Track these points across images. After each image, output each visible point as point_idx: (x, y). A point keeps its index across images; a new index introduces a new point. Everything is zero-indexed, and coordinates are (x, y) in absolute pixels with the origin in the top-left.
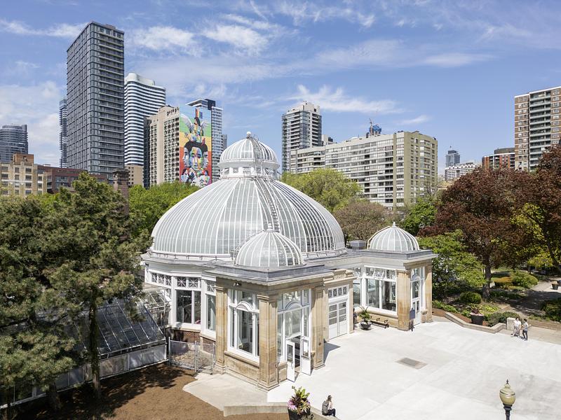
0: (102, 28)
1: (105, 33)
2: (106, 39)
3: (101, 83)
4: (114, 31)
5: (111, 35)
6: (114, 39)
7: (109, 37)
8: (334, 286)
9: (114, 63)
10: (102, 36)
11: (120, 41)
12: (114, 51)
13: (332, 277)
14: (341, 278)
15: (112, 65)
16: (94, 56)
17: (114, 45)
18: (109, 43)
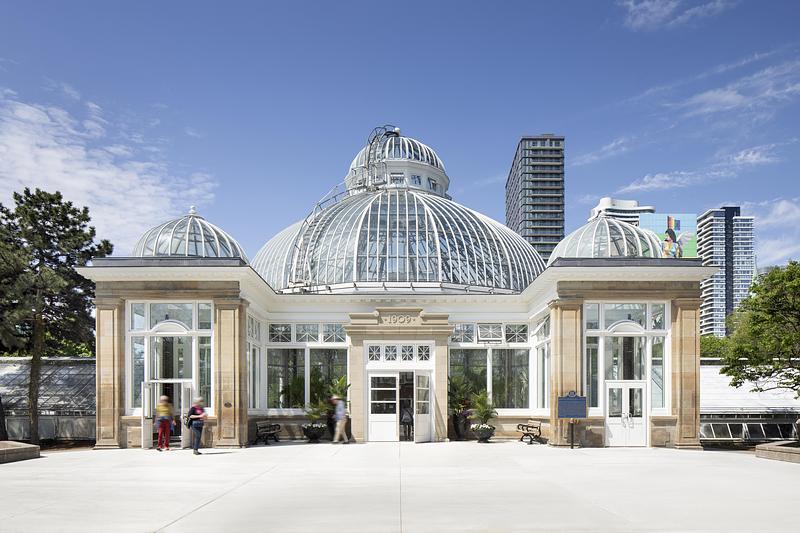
0: (535, 140)
1: (539, 146)
2: (541, 154)
3: (534, 213)
4: (551, 140)
5: (547, 147)
6: (551, 150)
7: (544, 150)
8: (383, 336)
9: (551, 182)
10: (535, 151)
11: (558, 151)
12: (551, 166)
13: (373, 318)
14: (405, 324)
15: (548, 186)
16: (525, 181)
17: (551, 158)
18: (544, 158)
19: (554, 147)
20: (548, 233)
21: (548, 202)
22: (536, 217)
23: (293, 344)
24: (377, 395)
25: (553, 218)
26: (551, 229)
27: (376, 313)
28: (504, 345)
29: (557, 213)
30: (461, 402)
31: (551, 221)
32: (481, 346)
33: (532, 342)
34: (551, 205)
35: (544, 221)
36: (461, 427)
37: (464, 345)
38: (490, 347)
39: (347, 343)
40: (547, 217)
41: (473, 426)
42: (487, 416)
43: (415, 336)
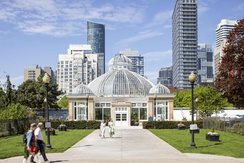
1: (185, 3)
2: (186, 6)
3: (183, 33)
5: (190, 3)
6: (191, 5)
7: (188, 4)
8: (118, 106)
9: (191, 19)
10: (184, 5)
11: (195, 5)
12: (191, 12)
13: (116, 102)
14: (122, 104)
15: (190, 21)
16: (179, 18)
17: (191, 8)
18: (188, 8)
19: (192, 3)
20: (190, 43)
21: (190, 28)
22: (185, 35)
23: (100, 107)
24: (117, 117)
25: (192, 35)
26: (192, 41)
27: (117, 102)
28: (142, 107)
29: (194, 33)
30: (133, 118)
31: (192, 37)
32: (137, 107)
33: (147, 107)
34: (192, 30)
35: (188, 37)
36: (133, 123)
37: (134, 107)
38: (139, 108)
39: (111, 107)
40: (190, 35)
41: (135, 123)
42: (138, 121)
43: (124, 106)
